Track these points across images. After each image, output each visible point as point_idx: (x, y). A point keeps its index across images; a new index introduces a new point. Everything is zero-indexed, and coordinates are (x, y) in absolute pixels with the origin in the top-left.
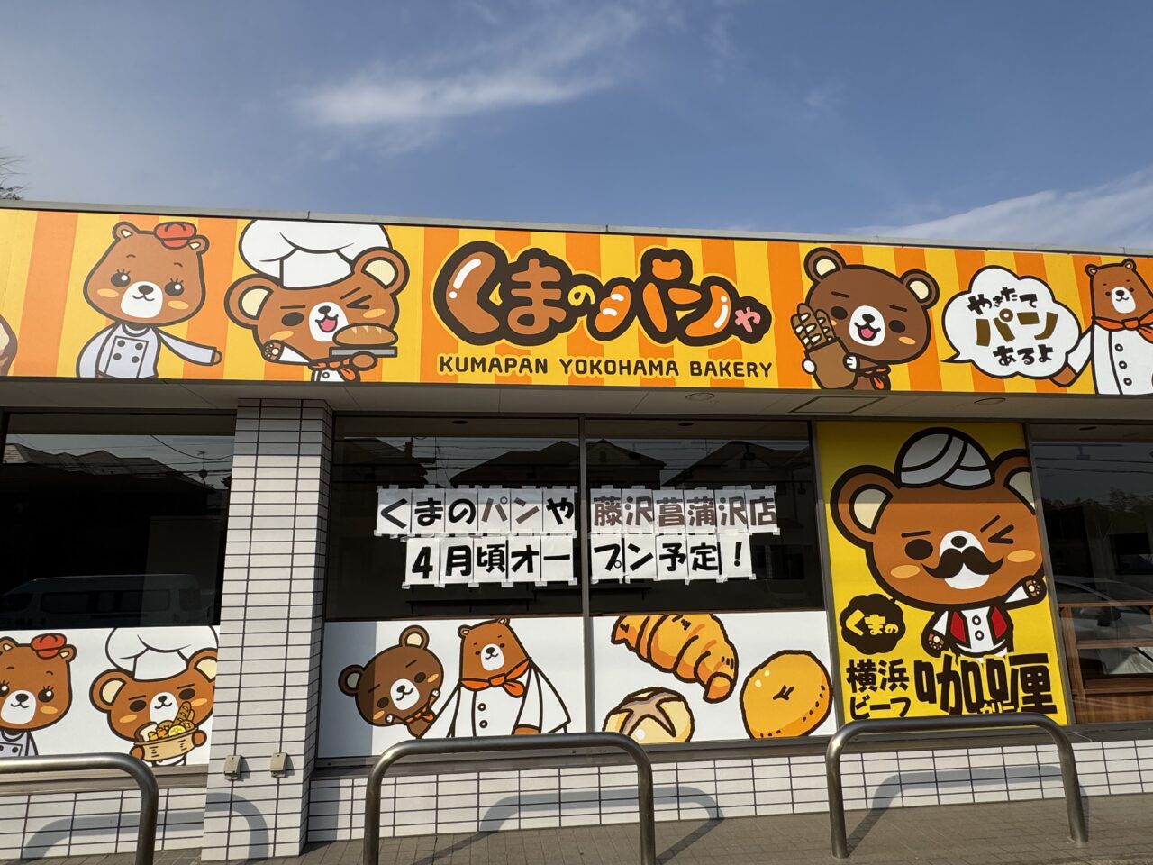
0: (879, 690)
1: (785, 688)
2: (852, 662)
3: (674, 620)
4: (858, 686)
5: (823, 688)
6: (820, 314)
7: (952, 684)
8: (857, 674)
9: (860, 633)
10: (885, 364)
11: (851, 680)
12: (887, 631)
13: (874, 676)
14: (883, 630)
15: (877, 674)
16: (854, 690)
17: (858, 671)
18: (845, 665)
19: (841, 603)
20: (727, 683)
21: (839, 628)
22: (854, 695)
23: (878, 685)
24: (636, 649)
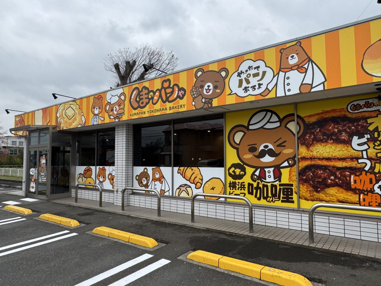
0: (237, 190)
1: (213, 187)
2: (230, 182)
3: (190, 168)
4: (232, 188)
5: (222, 188)
6: (197, 88)
7: (259, 190)
8: (231, 185)
9: (233, 174)
10: (211, 99)
11: (230, 186)
12: (241, 173)
13: (236, 186)
14: (239, 173)
15: (237, 186)
16: (230, 189)
17: (232, 184)
18: (228, 182)
19: (228, 165)
20: (200, 184)
21: (227, 172)
22: (230, 191)
23: (237, 188)
24: (182, 175)
